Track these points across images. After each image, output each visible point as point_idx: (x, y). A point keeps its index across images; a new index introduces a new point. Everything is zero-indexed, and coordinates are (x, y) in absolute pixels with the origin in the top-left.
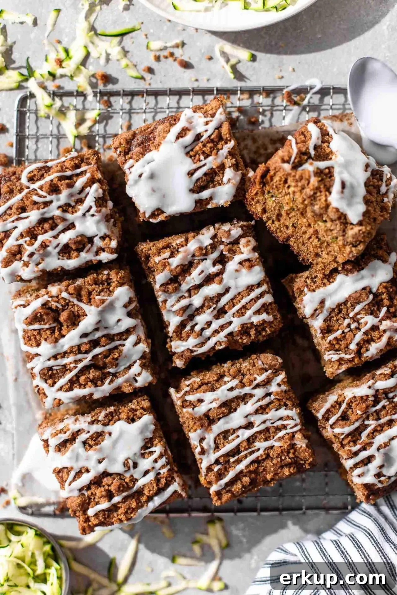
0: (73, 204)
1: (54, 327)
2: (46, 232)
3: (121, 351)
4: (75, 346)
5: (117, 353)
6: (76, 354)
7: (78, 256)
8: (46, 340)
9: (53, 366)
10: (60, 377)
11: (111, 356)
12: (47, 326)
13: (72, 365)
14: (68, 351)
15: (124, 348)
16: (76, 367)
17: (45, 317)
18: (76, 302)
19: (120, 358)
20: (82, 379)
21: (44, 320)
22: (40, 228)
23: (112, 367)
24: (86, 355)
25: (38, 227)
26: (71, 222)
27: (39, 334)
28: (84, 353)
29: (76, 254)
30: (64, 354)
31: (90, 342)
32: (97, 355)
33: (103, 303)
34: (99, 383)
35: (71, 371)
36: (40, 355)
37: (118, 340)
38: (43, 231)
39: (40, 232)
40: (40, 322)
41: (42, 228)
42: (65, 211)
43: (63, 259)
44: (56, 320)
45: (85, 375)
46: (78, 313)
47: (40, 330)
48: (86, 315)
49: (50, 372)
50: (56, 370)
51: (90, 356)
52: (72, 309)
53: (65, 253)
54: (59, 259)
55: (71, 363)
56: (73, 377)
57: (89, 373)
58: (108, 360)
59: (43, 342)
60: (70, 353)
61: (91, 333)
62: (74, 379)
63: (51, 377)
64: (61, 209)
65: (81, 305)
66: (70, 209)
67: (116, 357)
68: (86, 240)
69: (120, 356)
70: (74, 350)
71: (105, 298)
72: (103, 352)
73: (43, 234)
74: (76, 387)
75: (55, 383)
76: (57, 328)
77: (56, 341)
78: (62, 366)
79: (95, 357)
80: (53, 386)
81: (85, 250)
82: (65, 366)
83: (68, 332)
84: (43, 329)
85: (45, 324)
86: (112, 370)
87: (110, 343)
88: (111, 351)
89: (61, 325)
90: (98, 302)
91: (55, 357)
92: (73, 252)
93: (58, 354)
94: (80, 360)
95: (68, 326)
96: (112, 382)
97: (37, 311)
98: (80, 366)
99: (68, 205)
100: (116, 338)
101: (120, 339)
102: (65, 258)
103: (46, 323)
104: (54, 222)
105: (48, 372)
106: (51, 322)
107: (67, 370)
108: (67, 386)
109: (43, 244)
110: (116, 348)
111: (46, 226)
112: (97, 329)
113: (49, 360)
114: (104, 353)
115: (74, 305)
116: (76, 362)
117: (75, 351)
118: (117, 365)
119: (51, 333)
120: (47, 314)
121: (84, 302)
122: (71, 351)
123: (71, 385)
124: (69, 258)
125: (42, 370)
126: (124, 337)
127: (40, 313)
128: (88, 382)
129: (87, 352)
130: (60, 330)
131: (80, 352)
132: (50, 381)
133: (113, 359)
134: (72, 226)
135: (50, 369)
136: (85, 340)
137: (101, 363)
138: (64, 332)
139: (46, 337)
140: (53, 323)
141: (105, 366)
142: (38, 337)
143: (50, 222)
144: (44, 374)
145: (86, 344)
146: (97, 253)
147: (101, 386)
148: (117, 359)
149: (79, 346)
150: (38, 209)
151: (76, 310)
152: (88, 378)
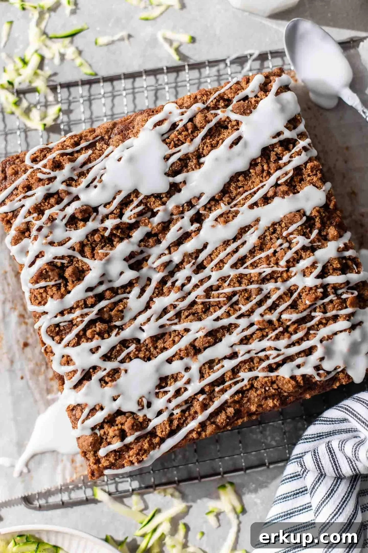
0: (76, 178)
1: (60, 284)
2: (52, 206)
3: (126, 304)
4: (81, 300)
5: (121, 306)
6: (82, 309)
7: (84, 226)
8: (52, 297)
9: (60, 323)
10: (68, 333)
11: (116, 309)
12: (53, 283)
13: (79, 319)
14: (75, 306)
15: (128, 301)
16: (82, 321)
17: (50, 273)
18: (80, 257)
19: (125, 310)
20: (89, 333)
21: (49, 276)
22: (46, 204)
23: (118, 320)
24: (92, 309)
25: (44, 203)
26: (75, 195)
27: (46, 291)
28: (90, 307)
29: (82, 223)
30: (71, 310)
31: (96, 296)
32: (103, 308)
33: (106, 256)
34: (106, 335)
35: (77, 326)
36: (47, 313)
37: (122, 294)
38: (49, 206)
39: (47, 207)
40: (45, 279)
41: (49, 203)
42: (69, 185)
43: (71, 230)
44: (61, 276)
45: (91, 328)
46: (83, 268)
47: (45, 287)
48: (91, 270)
49: (57, 329)
50: (63, 326)
51: (96, 309)
52: (77, 265)
53: (72, 225)
54: (67, 231)
55: (78, 317)
56: (79, 332)
57: (96, 327)
58: (113, 313)
59: (49, 299)
60: (76, 308)
61: (96, 287)
62: (81, 333)
63: (58, 334)
64: (65, 183)
65: (85, 260)
66: (74, 183)
67: (120, 309)
68: (91, 210)
69: (124, 308)
70: (80, 304)
71: (108, 251)
72: (109, 304)
73: (49, 208)
74: (83, 341)
75: (62, 339)
76: (62, 284)
77: (62, 296)
78: (69, 321)
79: (100, 311)
80: (60, 343)
81: (91, 220)
82: (71, 321)
83: (74, 287)
84: (48, 286)
85: (50, 281)
86: (118, 323)
87: (115, 296)
88: (116, 304)
89: (66, 280)
90: (102, 256)
91: (62, 313)
92: (79, 222)
93: (65, 310)
94: (87, 314)
95: (73, 282)
96: (118, 334)
97: (42, 268)
98: (87, 319)
99: (71, 179)
100: (119, 291)
101: (124, 292)
102: (73, 229)
103: (52, 280)
104: (59, 197)
105: (55, 329)
106: (56, 278)
107: (74, 325)
108: (74, 341)
109: (50, 217)
110: (121, 301)
111: (52, 200)
112: (101, 283)
113: (56, 317)
114: (109, 306)
115: (78, 261)
116: (82, 316)
117: (81, 306)
118: (122, 318)
119: (57, 290)
120: (52, 270)
121: (88, 258)
122: (77, 306)
123: (78, 340)
124: (76, 228)
125: (49, 327)
126: (128, 290)
127: (45, 269)
128: (94, 334)
129: (93, 306)
130: (66, 286)
131: (86, 306)
132: (57, 338)
133: (118, 311)
134: (77, 198)
135: (57, 325)
136: (90, 294)
137: (106, 316)
138: (69, 288)
139: (52, 294)
140: (59, 279)
141: (111, 319)
142: (44, 295)
143: (56, 196)
144: (51, 332)
145: (92, 297)
146: (102, 221)
147: (108, 338)
148: (122, 311)
149: (85, 301)
150: (43, 185)
151: (80, 265)
152: (95, 331)
